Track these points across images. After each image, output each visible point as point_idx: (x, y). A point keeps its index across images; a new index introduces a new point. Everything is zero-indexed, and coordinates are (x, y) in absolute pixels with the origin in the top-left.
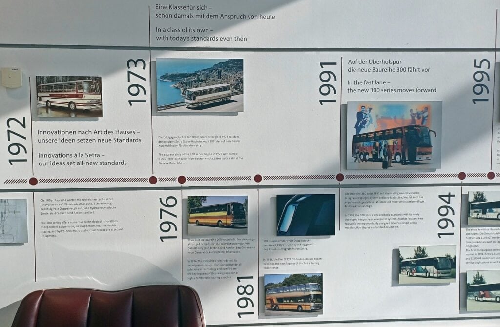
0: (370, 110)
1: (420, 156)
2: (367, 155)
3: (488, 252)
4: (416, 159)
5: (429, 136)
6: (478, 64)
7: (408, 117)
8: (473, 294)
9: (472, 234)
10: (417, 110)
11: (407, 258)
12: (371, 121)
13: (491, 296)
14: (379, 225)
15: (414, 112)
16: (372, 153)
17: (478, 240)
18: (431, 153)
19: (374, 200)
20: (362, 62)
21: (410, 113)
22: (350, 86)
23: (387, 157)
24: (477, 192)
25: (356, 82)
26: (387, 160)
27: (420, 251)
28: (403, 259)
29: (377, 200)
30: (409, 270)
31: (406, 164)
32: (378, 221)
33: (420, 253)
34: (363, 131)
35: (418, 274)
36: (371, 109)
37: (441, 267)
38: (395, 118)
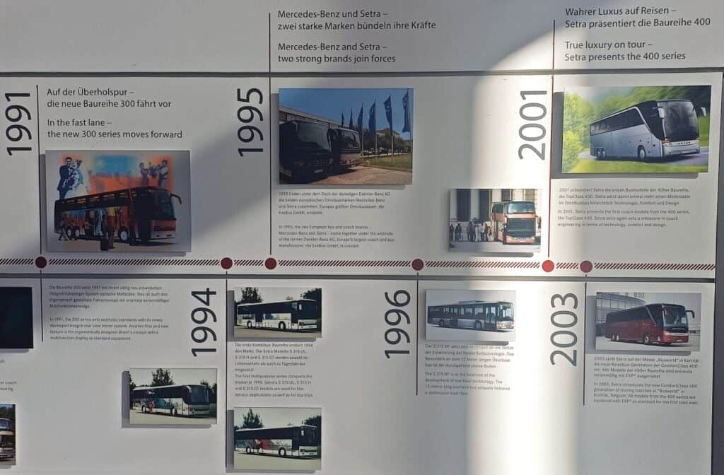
0: (79, 163)
1: (157, 233)
2: (77, 231)
3: (268, 380)
4: (152, 237)
5: (170, 203)
6: (243, 96)
7: (137, 174)
8: (243, 443)
9: (245, 351)
10: (150, 163)
11: (141, 386)
12: (81, 180)
13: (272, 447)
14: (101, 335)
15: (146, 166)
16: (84, 226)
17: (254, 361)
18: (173, 229)
19: (91, 297)
20: (67, 92)
21: (139, 169)
22: (51, 128)
23: (107, 234)
24: (247, 288)
25: (60, 122)
26: (108, 238)
27: (162, 375)
28: (135, 386)
29: (96, 297)
30: (144, 404)
31: (137, 244)
32: (100, 329)
33: (162, 378)
34: (70, 195)
35: (159, 410)
36: (80, 161)
37: (193, 401)
38: (117, 175)
